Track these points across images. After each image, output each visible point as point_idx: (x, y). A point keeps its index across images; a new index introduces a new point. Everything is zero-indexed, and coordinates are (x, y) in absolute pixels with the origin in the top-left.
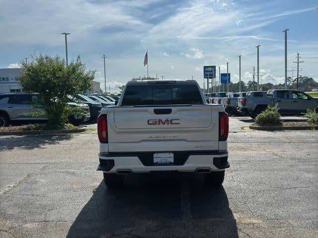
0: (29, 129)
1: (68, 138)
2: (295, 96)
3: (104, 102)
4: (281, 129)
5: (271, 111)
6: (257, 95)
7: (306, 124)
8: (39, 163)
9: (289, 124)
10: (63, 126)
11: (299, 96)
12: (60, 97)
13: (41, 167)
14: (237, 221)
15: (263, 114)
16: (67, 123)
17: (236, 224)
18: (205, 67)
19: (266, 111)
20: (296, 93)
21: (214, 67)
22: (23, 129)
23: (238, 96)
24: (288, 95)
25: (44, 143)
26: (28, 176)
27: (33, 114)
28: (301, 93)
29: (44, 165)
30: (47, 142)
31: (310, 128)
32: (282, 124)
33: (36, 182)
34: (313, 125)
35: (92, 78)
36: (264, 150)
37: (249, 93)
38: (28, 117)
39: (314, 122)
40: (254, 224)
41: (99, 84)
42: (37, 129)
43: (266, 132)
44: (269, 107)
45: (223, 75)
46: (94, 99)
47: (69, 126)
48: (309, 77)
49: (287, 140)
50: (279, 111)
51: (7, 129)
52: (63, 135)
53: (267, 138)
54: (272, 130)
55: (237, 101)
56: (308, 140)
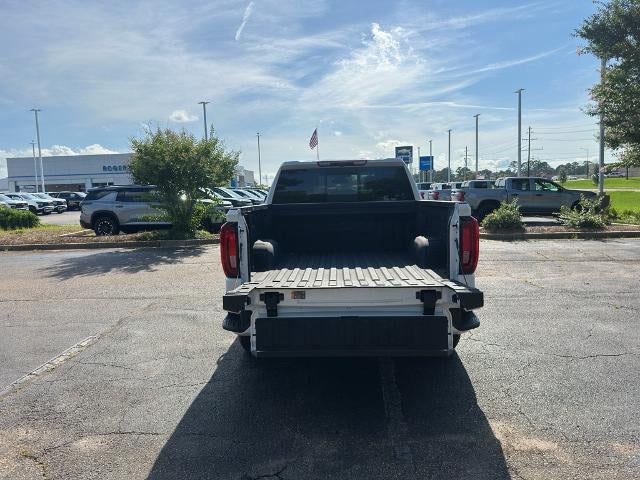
0: (144, 238)
1: (197, 253)
2: (538, 188)
3: (256, 198)
4: (525, 238)
5: (507, 210)
6: (479, 185)
7: (562, 230)
8: (144, 298)
9: (536, 230)
10: (192, 235)
11: (544, 186)
12: (188, 190)
13: (145, 305)
14: (504, 444)
15: (495, 215)
16: (200, 229)
17: (501, 452)
18: (397, 149)
19: (500, 210)
20: (539, 181)
21: (410, 148)
22: (136, 238)
23: (449, 187)
24: (528, 186)
25: (157, 261)
26: (119, 323)
27: (150, 215)
28: (547, 181)
29: (149, 302)
30: (162, 261)
31: (569, 236)
32: (524, 230)
33: (127, 337)
34: (572, 231)
35: (236, 162)
36: (508, 275)
37: (466, 184)
38: (144, 220)
39: (574, 226)
40: (540, 453)
41: (252, 173)
42: (156, 238)
43: (500, 242)
44: (504, 204)
45: (422, 159)
46: (242, 194)
47: (204, 234)
48: (542, 161)
49: (539, 257)
50: (521, 210)
51: (112, 238)
52: (190, 249)
53: (506, 253)
54: (510, 239)
55: (450, 195)
56: (573, 256)
